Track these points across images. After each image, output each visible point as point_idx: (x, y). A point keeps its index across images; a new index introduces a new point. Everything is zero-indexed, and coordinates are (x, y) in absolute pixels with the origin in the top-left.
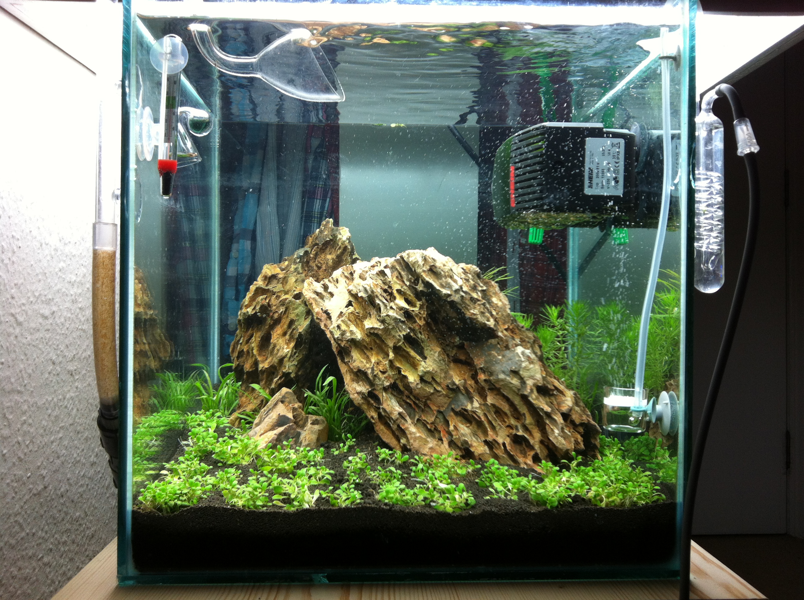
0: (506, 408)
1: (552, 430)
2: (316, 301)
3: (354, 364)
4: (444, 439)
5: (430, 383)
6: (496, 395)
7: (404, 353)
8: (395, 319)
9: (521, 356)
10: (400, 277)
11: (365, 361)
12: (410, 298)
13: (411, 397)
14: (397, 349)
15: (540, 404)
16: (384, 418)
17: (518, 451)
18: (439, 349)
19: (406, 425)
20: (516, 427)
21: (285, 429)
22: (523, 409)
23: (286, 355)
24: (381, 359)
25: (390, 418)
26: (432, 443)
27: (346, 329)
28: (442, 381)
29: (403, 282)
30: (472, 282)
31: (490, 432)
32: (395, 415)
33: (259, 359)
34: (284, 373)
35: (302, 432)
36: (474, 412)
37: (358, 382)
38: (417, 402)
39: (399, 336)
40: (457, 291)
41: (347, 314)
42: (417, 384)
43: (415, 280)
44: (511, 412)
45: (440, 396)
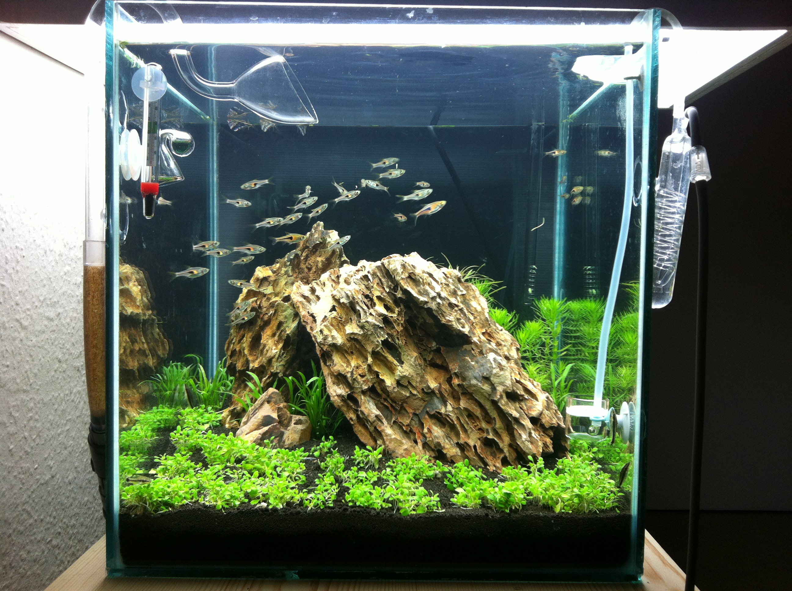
0: (478, 412)
1: (520, 435)
2: (303, 304)
3: (335, 368)
4: (419, 441)
5: (406, 387)
6: (469, 399)
7: (382, 358)
8: (374, 326)
9: (493, 362)
10: (380, 284)
11: (345, 365)
12: (389, 304)
13: (389, 400)
14: (376, 355)
15: (509, 410)
16: (363, 420)
17: (489, 453)
18: (415, 354)
19: (383, 427)
20: (487, 430)
21: (270, 428)
22: (494, 414)
23: (275, 356)
24: (360, 363)
25: (368, 421)
26: (407, 444)
27: (328, 333)
28: (418, 385)
29: (384, 288)
30: (452, 287)
31: (462, 435)
32: (372, 418)
33: (250, 358)
34: (272, 373)
35: (286, 432)
36: (448, 416)
37: (338, 385)
38: (394, 405)
39: (378, 341)
40: (433, 298)
41: (330, 319)
42: (394, 388)
43: (394, 287)
44: (482, 416)
45: (416, 399)
